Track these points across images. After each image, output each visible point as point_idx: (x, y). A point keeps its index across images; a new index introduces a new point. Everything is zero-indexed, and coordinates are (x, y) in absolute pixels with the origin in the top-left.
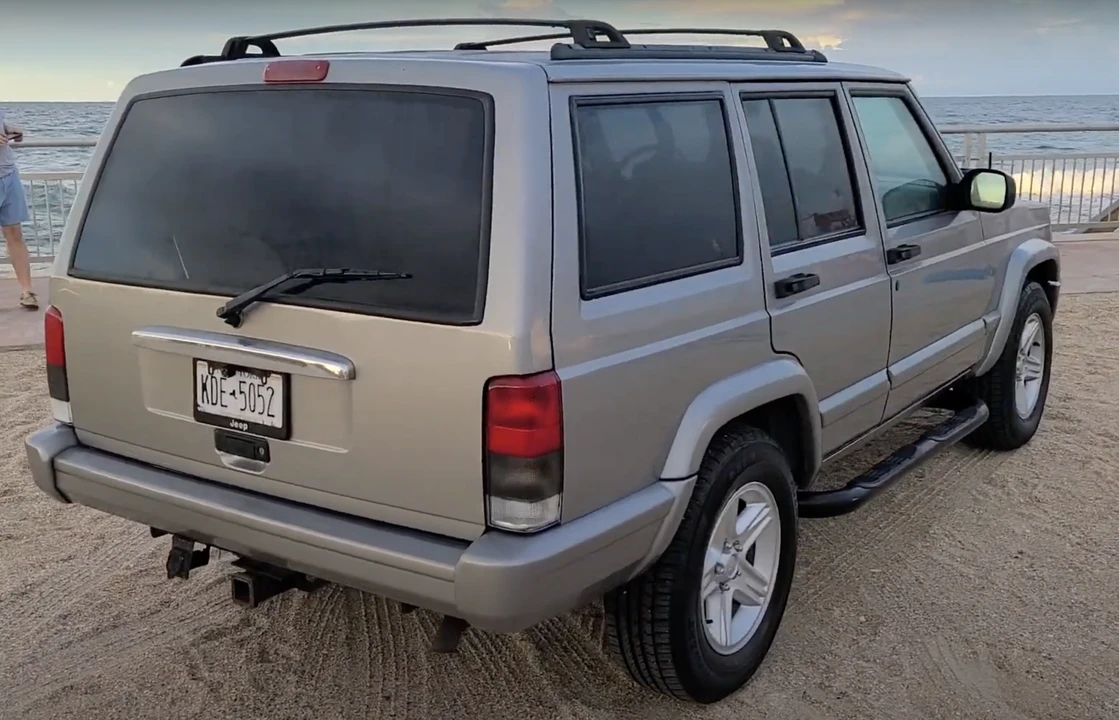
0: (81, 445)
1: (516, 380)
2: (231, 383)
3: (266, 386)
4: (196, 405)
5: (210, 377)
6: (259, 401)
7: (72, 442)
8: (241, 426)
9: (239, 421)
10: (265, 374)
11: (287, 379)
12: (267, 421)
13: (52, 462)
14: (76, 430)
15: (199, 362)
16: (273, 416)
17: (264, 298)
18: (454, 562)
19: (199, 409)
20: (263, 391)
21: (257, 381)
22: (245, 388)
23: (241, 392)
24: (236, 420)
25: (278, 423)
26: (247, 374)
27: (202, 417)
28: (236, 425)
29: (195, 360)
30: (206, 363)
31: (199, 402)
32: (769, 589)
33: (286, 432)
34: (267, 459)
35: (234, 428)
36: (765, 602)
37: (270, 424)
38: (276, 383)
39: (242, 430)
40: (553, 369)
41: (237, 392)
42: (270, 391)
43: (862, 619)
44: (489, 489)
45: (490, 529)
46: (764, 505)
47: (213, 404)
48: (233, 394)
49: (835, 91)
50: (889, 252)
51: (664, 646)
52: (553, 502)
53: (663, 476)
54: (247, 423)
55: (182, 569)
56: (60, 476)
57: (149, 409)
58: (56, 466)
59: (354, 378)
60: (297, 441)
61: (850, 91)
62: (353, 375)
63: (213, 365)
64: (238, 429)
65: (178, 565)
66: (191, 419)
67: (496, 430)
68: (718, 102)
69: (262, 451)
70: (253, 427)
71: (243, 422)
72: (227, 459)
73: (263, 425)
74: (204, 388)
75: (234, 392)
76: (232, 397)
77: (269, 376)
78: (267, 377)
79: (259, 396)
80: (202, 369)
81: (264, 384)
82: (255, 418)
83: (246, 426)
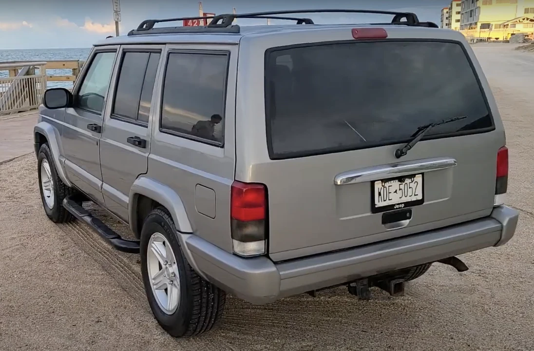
2: (395, 187)
3: (414, 182)
4: (373, 205)
5: (383, 187)
6: (410, 190)
8: (400, 206)
9: (399, 204)
11: (423, 175)
12: (414, 199)
14: (271, 256)
15: (375, 183)
16: (417, 195)
19: (376, 206)
21: (408, 181)
23: (400, 190)
24: (397, 204)
27: (376, 210)
28: (398, 206)
29: (373, 182)
30: (380, 181)
31: (376, 202)
33: (423, 200)
35: (397, 208)
38: (419, 179)
39: (401, 208)
41: (398, 191)
42: (416, 184)
47: (384, 201)
54: (404, 203)
60: (426, 203)
63: (384, 181)
64: (399, 208)
66: (369, 214)
69: (408, 215)
70: (406, 204)
71: (401, 203)
72: (387, 227)
73: (411, 201)
74: (380, 194)
75: (396, 190)
76: (395, 193)
77: (415, 177)
78: (414, 178)
79: (410, 188)
80: (378, 186)
81: (412, 181)
82: (408, 199)
83: (403, 205)
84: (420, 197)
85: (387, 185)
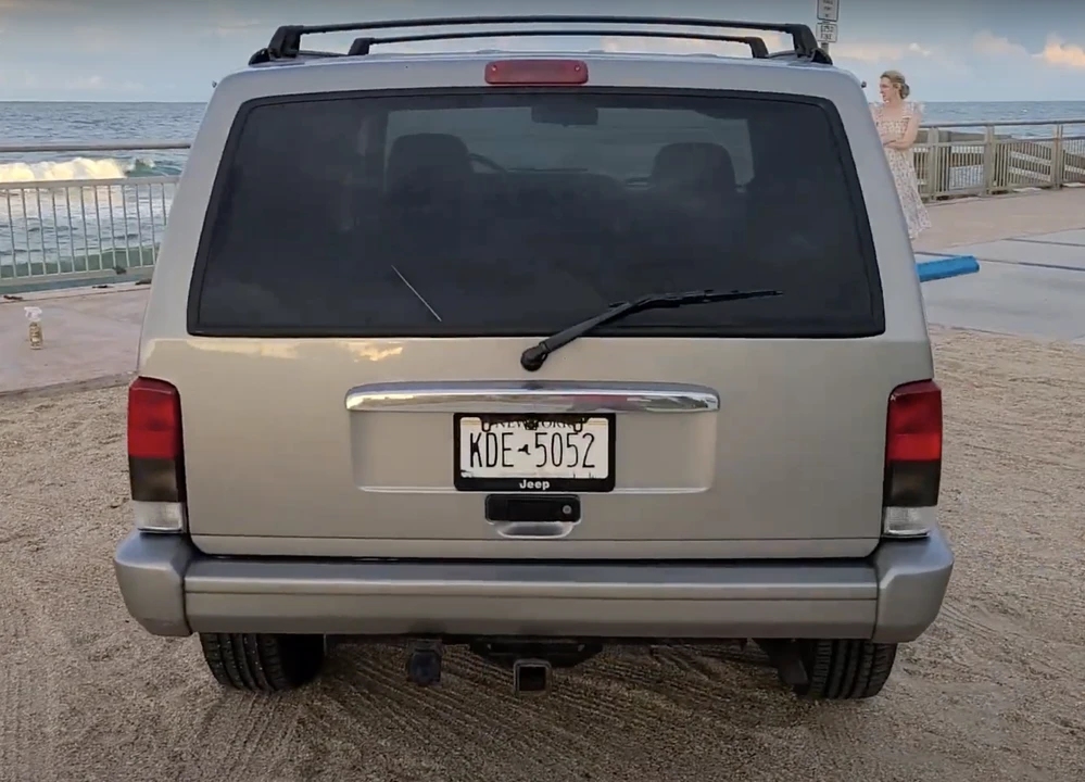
0: (200, 557)
2: (521, 437)
3: (583, 433)
4: (457, 469)
5: (484, 434)
6: (569, 453)
8: (538, 485)
9: (534, 480)
10: (578, 418)
11: (612, 421)
12: (582, 473)
13: (183, 583)
14: (194, 538)
15: (463, 419)
16: (592, 466)
19: (464, 475)
20: (574, 440)
21: (565, 429)
22: (545, 440)
23: (537, 446)
24: (528, 480)
26: (547, 424)
27: (463, 483)
28: (530, 485)
29: (458, 417)
30: (478, 419)
31: (465, 465)
33: (609, 482)
34: (574, 517)
35: (527, 489)
37: (587, 477)
38: (599, 427)
39: (541, 490)
41: (531, 448)
42: (589, 438)
45: (884, 540)
47: (488, 465)
48: (525, 449)
54: (549, 480)
56: (194, 600)
57: (363, 488)
58: (188, 588)
59: (718, 407)
60: (621, 490)
62: (719, 403)
63: (490, 418)
64: (534, 489)
66: (452, 490)
67: (897, 439)
69: (568, 510)
70: (557, 483)
71: (542, 480)
72: (502, 529)
73: (574, 479)
74: (474, 448)
75: (526, 447)
76: (524, 453)
77: (585, 422)
78: (582, 423)
79: (569, 446)
80: (470, 428)
81: (576, 432)
82: (564, 472)
83: (546, 485)
84: (601, 472)
85: (498, 429)
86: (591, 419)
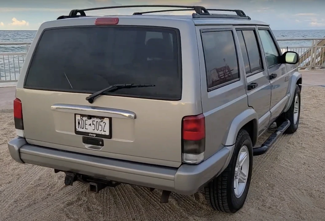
0: (27, 144)
1: (193, 117)
2: (90, 121)
3: (103, 122)
4: (75, 129)
5: (81, 120)
6: (100, 127)
7: (24, 143)
8: (93, 135)
9: (92, 133)
10: (102, 118)
11: (110, 119)
12: (103, 133)
13: (19, 150)
14: (26, 139)
15: (77, 115)
16: (105, 131)
17: (103, 94)
18: (174, 174)
19: (77, 130)
20: (101, 123)
21: (99, 120)
22: (95, 123)
23: (93, 124)
24: (91, 133)
25: (107, 133)
26: (95, 118)
27: (77, 133)
28: (91, 135)
29: (75, 114)
30: (80, 115)
31: (77, 128)
32: (246, 178)
33: (110, 136)
34: (102, 145)
35: (90, 136)
36: (246, 181)
37: (104, 134)
38: (107, 121)
39: (94, 136)
40: (202, 113)
41: (92, 124)
42: (104, 123)
43: (268, 185)
44: (183, 151)
45: (183, 163)
46: (246, 152)
47: (82, 128)
48: (90, 125)
49: (255, 28)
50: (270, 76)
51: (225, 197)
52: (202, 154)
53: (226, 145)
54: (96, 134)
55: (70, 183)
56: (22, 154)
57: (57, 131)
58: (21, 151)
59: (136, 118)
60: (113, 139)
61: (258, 28)
62: (135, 117)
63: (82, 116)
64: (92, 136)
65: (69, 182)
66: (74, 134)
67: (186, 133)
68: (231, 31)
69: (101, 143)
70: (97, 135)
71: (94, 134)
72: (87, 146)
73: (101, 134)
74: (79, 123)
75: (90, 124)
76: (90, 126)
77: (104, 119)
78: (103, 119)
79: (100, 125)
80: (78, 117)
81: (102, 121)
82: (99, 132)
83: (95, 135)
85: (84, 118)
86: (105, 118)
